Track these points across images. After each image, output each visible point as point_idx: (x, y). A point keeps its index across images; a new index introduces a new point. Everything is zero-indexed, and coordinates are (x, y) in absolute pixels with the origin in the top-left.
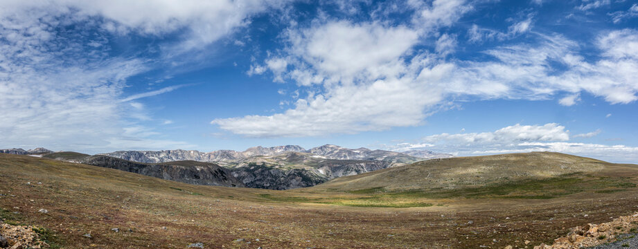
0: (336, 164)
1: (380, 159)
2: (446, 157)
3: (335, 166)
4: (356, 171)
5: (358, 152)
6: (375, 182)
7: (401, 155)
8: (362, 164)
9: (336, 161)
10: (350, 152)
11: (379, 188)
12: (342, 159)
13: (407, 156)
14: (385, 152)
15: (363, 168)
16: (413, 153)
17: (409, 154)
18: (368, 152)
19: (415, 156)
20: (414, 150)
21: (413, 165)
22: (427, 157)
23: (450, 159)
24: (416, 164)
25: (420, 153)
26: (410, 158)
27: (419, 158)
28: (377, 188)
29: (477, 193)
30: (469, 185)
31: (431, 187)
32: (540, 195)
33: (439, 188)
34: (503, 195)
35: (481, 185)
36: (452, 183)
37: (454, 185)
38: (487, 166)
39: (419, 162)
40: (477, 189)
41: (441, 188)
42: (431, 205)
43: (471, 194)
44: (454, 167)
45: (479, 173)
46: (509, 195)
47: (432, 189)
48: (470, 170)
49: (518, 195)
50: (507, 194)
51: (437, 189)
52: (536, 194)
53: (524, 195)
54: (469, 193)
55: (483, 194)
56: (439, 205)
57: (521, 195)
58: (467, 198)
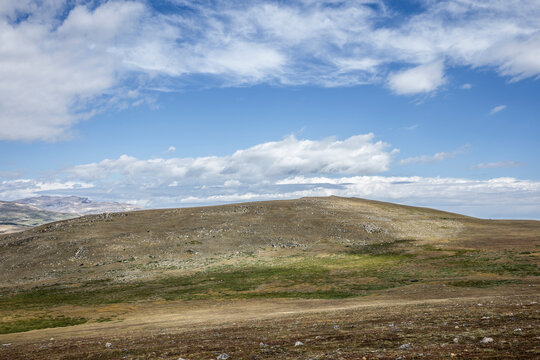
2: (118, 210)
7: (11, 207)
13: (27, 210)
16: (41, 202)
19: (48, 209)
20: (44, 197)
21: (42, 230)
22: (76, 211)
23: (127, 214)
24: (49, 227)
25: (59, 202)
26: (35, 215)
27: (54, 214)
29: (189, 287)
30: (170, 271)
31: (84, 280)
32: (324, 289)
33: (103, 281)
34: (244, 290)
35: (197, 270)
36: (132, 267)
37: (137, 271)
38: (208, 228)
39: (55, 223)
40: (188, 278)
41: (108, 280)
42: (83, 321)
43: (176, 289)
44: (138, 232)
45: (193, 243)
46: (257, 290)
47: (87, 284)
48: (172, 237)
49: (277, 290)
50: (254, 288)
51: (97, 282)
52: (315, 288)
53: (290, 290)
54: (170, 289)
55: (201, 290)
56: (101, 320)
57: (283, 290)
58: (167, 299)
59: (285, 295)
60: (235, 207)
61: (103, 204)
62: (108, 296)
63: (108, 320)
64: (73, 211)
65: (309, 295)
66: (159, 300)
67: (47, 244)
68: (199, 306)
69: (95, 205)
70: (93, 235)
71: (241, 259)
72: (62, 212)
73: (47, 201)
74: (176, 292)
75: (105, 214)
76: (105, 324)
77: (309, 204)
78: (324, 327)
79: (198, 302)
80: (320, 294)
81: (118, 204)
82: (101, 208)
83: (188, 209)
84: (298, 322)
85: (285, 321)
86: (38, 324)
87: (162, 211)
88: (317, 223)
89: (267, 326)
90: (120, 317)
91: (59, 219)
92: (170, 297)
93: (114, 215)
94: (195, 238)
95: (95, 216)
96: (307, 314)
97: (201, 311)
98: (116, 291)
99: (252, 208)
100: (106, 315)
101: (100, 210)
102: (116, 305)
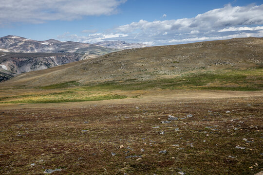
0: (22, 57)
1: (71, 51)
2: (139, 47)
3: (20, 60)
4: (46, 65)
5: (47, 44)
6: (67, 76)
7: (92, 46)
8: (53, 57)
9: (21, 55)
10: (37, 44)
11: (72, 82)
12: (29, 52)
13: (100, 48)
14: (76, 44)
15: (53, 61)
16: (105, 44)
17: (102, 46)
18: (58, 44)
19: (108, 47)
20: (106, 41)
21: (106, 56)
22: (121, 48)
23: (143, 49)
24: (109, 55)
25: (113, 44)
26: (103, 50)
27: (111, 49)
28: (70, 82)
29: (173, 83)
30: (163, 76)
31: (125, 79)
32: (242, 86)
33: (133, 80)
34: (200, 85)
35: (176, 75)
36: (146, 74)
37: (148, 75)
38: (182, 55)
39: (111, 53)
40: (172, 79)
41: (135, 79)
42: (125, 97)
43: (166, 84)
44: (148, 57)
45: (174, 62)
46: (206, 86)
47: (126, 81)
48: (164, 59)
49: (217, 86)
50: (205, 85)
51: (131, 80)
52: (237, 85)
53: (224, 86)
54: (164, 84)
55: (179, 85)
56: (133, 97)
57: (220, 86)
58: (162, 89)
59: (221, 88)
60: (196, 44)
61: (132, 44)
62: (135, 87)
63: (136, 97)
64: (119, 48)
65: (234, 89)
66: (159, 89)
67: (109, 63)
68: (178, 93)
69: (128, 45)
70: (128, 58)
71: (199, 70)
72: (115, 48)
73: (108, 43)
74: (166, 85)
75: (133, 49)
76: (135, 99)
77: (236, 42)
78: (242, 105)
79: (177, 91)
80: (240, 89)
81: (139, 44)
82: (131, 46)
83: (172, 46)
84: (228, 102)
85: (221, 101)
86: (107, 98)
87: (160, 47)
88: (241, 52)
89: (212, 103)
90: (142, 96)
91: (113, 52)
92: (164, 87)
93: (137, 49)
94: (175, 60)
95: (128, 50)
96: (232, 98)
97: (178, 95)
98: (139, 84)
99: (205, 45)
100: (135, 95)
101: (131, 47)
102: (139, 91)
